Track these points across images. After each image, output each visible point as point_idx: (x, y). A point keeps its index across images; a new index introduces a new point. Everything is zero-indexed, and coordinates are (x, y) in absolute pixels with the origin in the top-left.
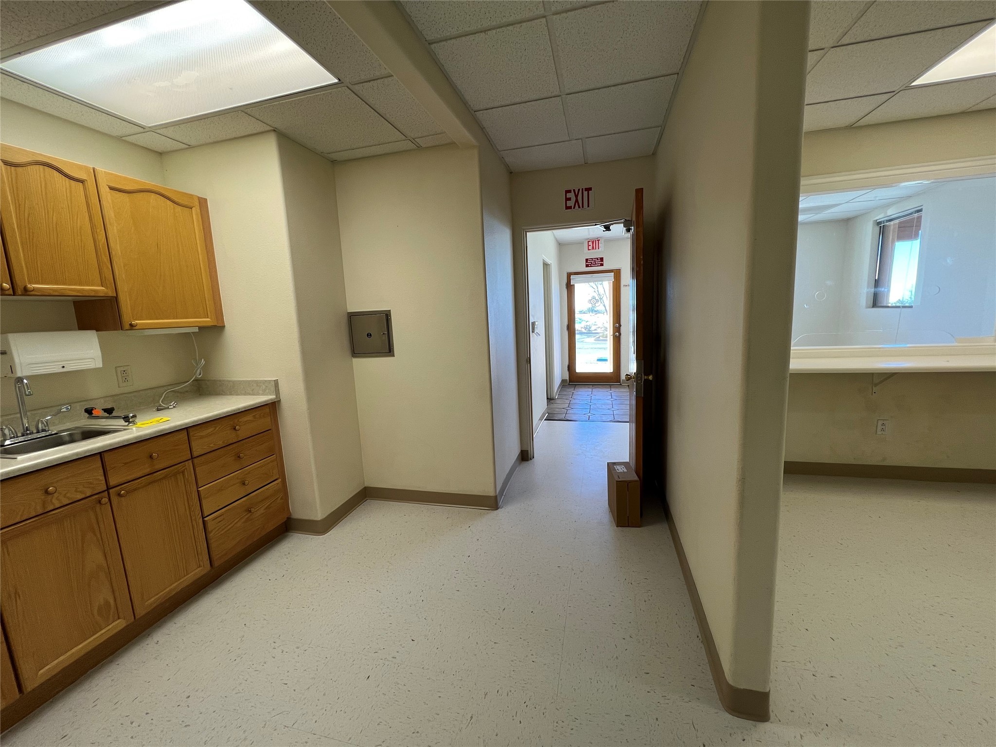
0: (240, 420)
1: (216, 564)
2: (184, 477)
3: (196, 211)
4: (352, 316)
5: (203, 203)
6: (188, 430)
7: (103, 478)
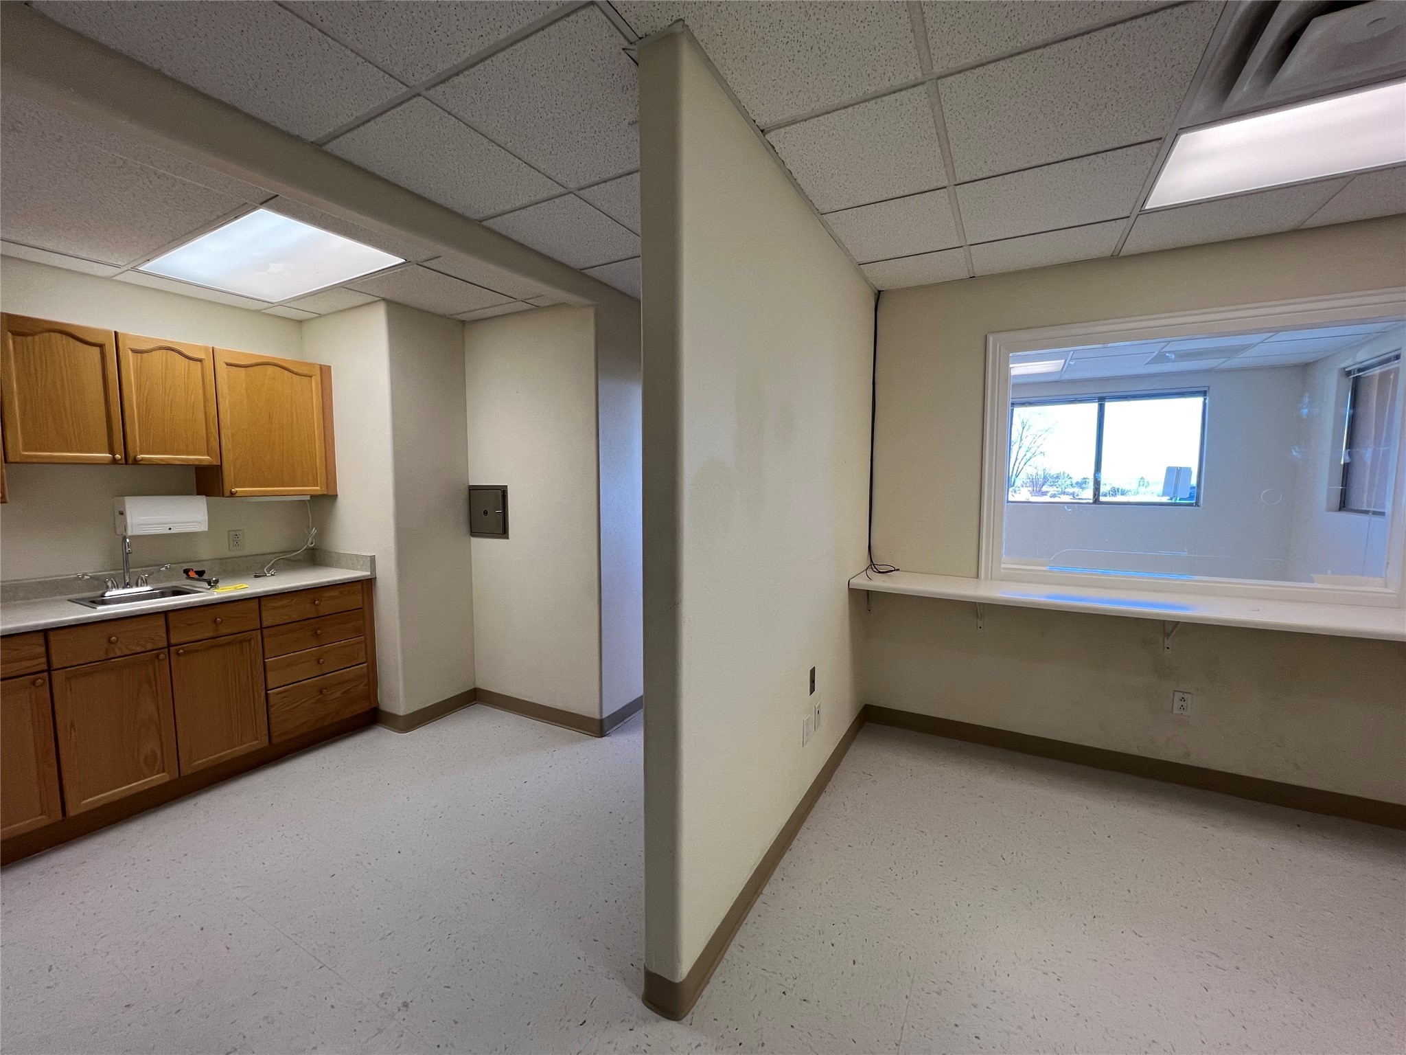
0: (323, 595)
1: (275, 741)
2: (250, 646)
3: (315, 381)
4: (473, 489)
5: (325, 371)
6: (260, 599)
7: (165, 635)
